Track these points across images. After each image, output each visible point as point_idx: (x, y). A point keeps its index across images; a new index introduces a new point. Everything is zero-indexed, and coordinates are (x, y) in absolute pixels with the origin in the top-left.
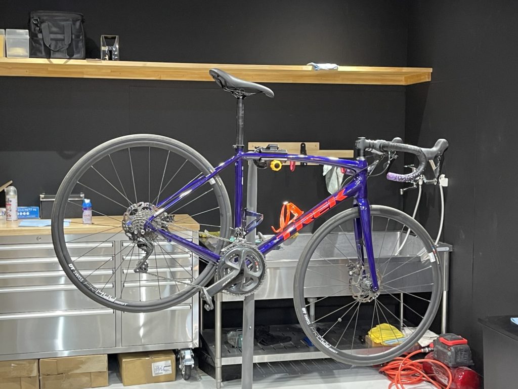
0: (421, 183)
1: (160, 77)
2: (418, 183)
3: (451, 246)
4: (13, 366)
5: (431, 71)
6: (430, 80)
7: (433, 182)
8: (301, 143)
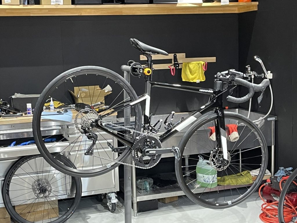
0: (253, 77)
1: (81, 14)
2: (251, 77)
3: (276, 116)
5: (258, 4)
6: (257, 10)
7: (262, 76)
8: (174, 54)
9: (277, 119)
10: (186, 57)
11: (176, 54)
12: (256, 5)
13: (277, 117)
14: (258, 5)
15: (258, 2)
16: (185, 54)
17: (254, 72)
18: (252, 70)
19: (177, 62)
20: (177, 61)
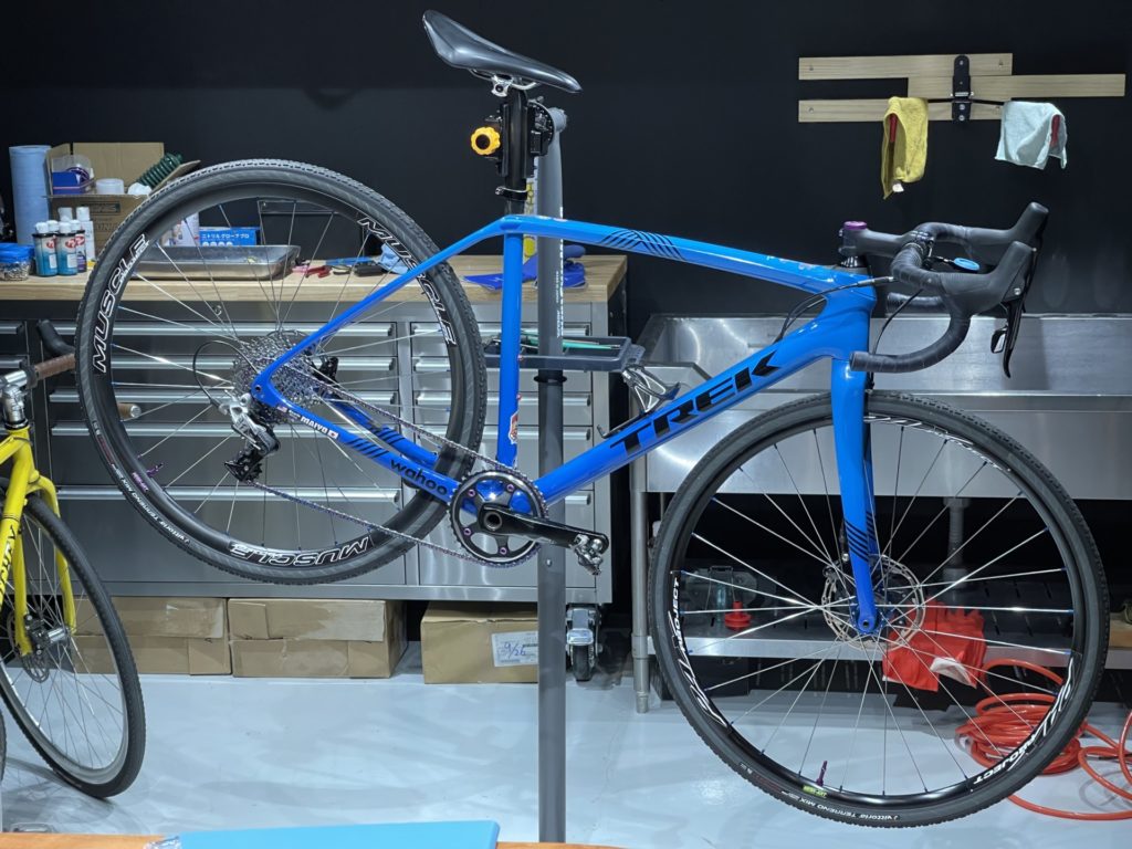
4: (171, 610)
8: (956, 56)
10: (1017, 71)
11: (970, 56)
16: (1010, 56)
19: (965, 94)
20: (969, 90)
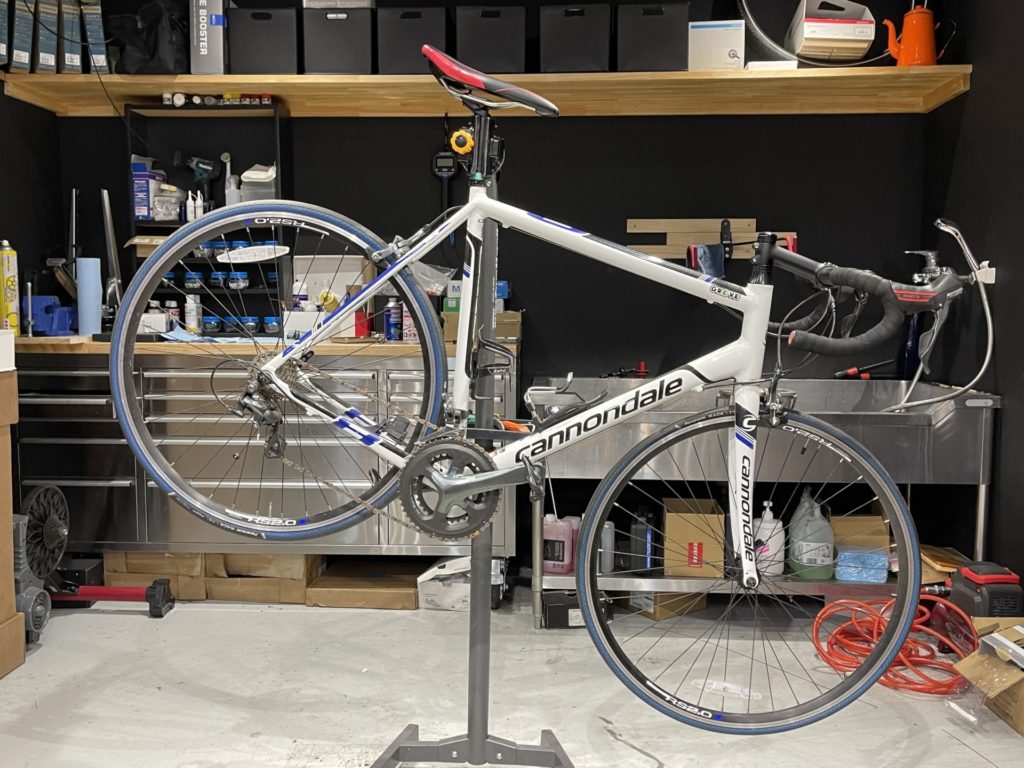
3: (999, 397)
5: (971, 71)
6: (968, 89)
7: (967, 279)
8: (722, 220)
9: (1002, 404)
10: (758, 230)
11: (730, 220)
12: (965, 75)
13: (1002, 399)
14: (972, 74)
15: (971, 66)
16: (754, 220)
17: (944, 269)
18: (940, 264)
19: (728, 242)
20: (730, 239)
